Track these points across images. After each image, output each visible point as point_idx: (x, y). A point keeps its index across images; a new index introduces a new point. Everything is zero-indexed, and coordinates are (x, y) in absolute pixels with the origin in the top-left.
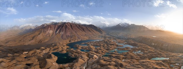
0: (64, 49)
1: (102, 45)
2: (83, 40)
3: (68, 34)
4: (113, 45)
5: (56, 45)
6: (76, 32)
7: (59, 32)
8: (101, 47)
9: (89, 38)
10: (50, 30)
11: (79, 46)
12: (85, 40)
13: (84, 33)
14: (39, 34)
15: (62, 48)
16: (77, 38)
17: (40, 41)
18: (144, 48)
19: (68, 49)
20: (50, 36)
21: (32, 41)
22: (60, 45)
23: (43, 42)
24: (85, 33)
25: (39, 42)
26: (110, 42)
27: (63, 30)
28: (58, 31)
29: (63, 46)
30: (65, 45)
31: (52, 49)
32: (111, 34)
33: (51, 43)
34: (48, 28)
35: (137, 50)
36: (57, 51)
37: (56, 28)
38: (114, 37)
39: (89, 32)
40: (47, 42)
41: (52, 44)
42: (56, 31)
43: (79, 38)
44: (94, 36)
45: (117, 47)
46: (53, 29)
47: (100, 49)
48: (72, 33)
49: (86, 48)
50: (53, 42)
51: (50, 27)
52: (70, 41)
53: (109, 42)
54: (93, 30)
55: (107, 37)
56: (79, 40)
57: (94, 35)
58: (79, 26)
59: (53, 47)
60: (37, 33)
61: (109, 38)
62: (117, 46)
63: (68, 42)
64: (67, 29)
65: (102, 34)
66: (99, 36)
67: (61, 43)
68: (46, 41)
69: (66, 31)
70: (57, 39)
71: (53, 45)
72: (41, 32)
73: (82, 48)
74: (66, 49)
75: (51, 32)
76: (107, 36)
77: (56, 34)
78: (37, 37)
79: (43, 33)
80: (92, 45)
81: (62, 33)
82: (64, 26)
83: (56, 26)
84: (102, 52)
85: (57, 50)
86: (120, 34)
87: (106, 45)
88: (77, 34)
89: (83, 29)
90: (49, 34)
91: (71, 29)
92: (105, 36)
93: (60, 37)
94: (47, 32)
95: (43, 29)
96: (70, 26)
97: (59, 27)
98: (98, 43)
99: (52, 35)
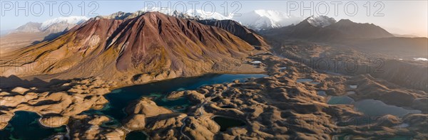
1: (258, 110)
2: (188, 76)
3: (143, 50)
6: (170, 44)
7: (118, 42)
9: (215, 66)
10: (94, 34)
13: (199, 47)
24: (204, 48)
26: (294, 91)
27: (129, 37)
28: (114, 40)
34: (91, 28)
37: (112, 31)
39: (218, 43)
42: (111, 39)
43: (174, 67)
44: (233, 59)
46: (104, 33)
51: (97, 26)
52: (136, 77)
53: (288, 90)
54: (232, 36)
55: (276, 62)
56: (173, 75)
57: (233, 54)
58: (188, 22)
60: (56, 44)
61: (283, 65)
64: (143, 33)
65: (259, 49)
66: (250, 57)
69: (136, 40)
72: (68, 41)
75: (95, 41)
76: (276, 58)
77: (106, 48)
79: (71, 44)
81: (124, 46)
82: (137, 23)
83: (116, 25)
86: (315, 50)
88: (174, 53)
89: (200, 36)
90: (87, 47)
91: (158, 33)
92: (268, 60)
93: (113, 60)
94: (83, 42)
95: (77, 33)
96: (155, 24)
97: (122, 26)
98: (241, 97)
99: (91, 53)
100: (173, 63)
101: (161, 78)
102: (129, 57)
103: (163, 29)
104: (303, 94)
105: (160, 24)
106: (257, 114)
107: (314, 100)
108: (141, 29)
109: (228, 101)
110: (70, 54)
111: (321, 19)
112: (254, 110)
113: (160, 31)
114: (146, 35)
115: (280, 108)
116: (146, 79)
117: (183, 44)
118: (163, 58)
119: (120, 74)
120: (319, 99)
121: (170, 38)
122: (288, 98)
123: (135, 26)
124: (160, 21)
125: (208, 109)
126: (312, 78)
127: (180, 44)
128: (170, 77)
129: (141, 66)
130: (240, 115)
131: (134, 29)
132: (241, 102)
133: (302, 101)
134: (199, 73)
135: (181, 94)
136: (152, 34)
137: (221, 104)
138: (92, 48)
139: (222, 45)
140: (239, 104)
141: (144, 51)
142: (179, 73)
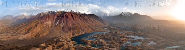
0: (70, 45)
1: (112, 38)
4: (123, 37)
5: (59, 41)
6: (78, 23)
7: (60, 23)
8: (112, 41)
10: (48, 20)
11: (87, 41)
12: (89, 32)
13: (86, 24)
14: (36, 26)
15: (68, 44)
17: (38, 35)
18: (155, 39)
19: (75, 46)
20: (49, 28)
21: (27, 35)
22: (63, 41)
23: (41, 36)
25: (36, 36)
26: (119, 34)
27: (63, 21)
28: (58, 22)
29: (68, 42)
30: (69, 39)
31: (56, 46)
32: (115, 25)
33: (52, 37)
34: (46, 18)
35: (149, 41)
36: (63, 49)
37: (55, 19)
38: (120, 28)
39: (92, 23)
40: (47, 36)
41: (53, 39)
42: (56, 22)
45: (128, 40)
46: (52, 20)
47: (113, 43)
48: (74, 24)
49: (96, 43)
50: (54, 36)
51: (49, 17)
52: (73, 34)
53: (117, 34)
54: (95, 20)
55: (112, 28)
56: (83, 33)
59: (56, 44)
60: (33, 24)
61: (114, 29)
62: (128, 38)
63: (72, 36)
64: (68, 20)
65: (105, 25)
67: (64, 37)
68: (45, 34)
69: (67, 22)
70: (58, 32)
71: (55, 40)
72: (38, 23)
73: (92, 42)
74: (72, 45)
75: (50, 23)
77: (56, 26)
78: (33, 30)
79: (40, 24)
80: (101, 39)
81: (62, 24)
82: (65, 16)
83: (56, 16)
84: (116, 46)
85: (62, 47)
87: (116, 38)
89: (86, 20)
91: (73, 20)
92: (109, 28)
93: (61, 30)
94: (45, 24)
95: (41, 20)
96: (71, 17)
98: (106, 36)
99: (51, 28)
101: (80, 34)
103: (74, 18)
108: (67, 18)
110: (42, 29)
111: (127, 13)
114: (70, 20)
115: (116, 37)
117: (82, 23)
121: (78, 21)
124: (72, 15)
131: (64, 18)
141: (71, 26)
142: (85, 32)
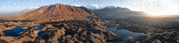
2: (66, 20)
3: (54, 13)
6: (62, 12)
9: (75, 18)
10: (41, 10)
12: (68, 20)
16: (60, 18)
24: (73, 13)
27: (51, 10)
28: (47, 11)
34: (41, 8)
37: (47, 9)
38: (102, 17)
44: (82, 17)
46: (44, 9)
48: (57, 12)
54: (82, 10)
56: (61, 20)
57: (82, 15)
58: (69, 6)
61: (96, 19)
64: (55, 9)
65: (91, 14)
69: (53, 11)
70: (42, 17)
76: (95, 16)
77: (44, 13)
81: (49, 12)
88: (63, 14)
89: (72, 10)
90: (39, 13)
93: (45, 16)
94: (38, 12)
97: (49, 7)
100: (62, 17)
101: (57, 20)
102: (50, 15)
104: (98, 26)
105: (60, 6)
106: (78, 31)
107: (102, 28)
108: (54, 8)
109: (73, 27)
110: (34, 15)
112: (78, 30)
113: (60, 8)
114: (56, 9)
116: (53, 21)
117: (66, 12)
118: (59, 15)
119: (46, 19)
120: (104, 28)
121: (62, 10)
122: (92, 27)
123: (53, 7)
125: (65, 28)
126: (104, 22)
127: (65, 12)
128: (60, 20)
129: (53, 17)
130: (73, 31)
131: (52, 8)
132: (76, 27)
133: (97, 28)
134: (69, 20)
135: (61, 24)
136: (57, 9)
137: (70, 27)
138: (40, 13)
139: (79, 13)
140: (75, 28)
142: (63, 19)
